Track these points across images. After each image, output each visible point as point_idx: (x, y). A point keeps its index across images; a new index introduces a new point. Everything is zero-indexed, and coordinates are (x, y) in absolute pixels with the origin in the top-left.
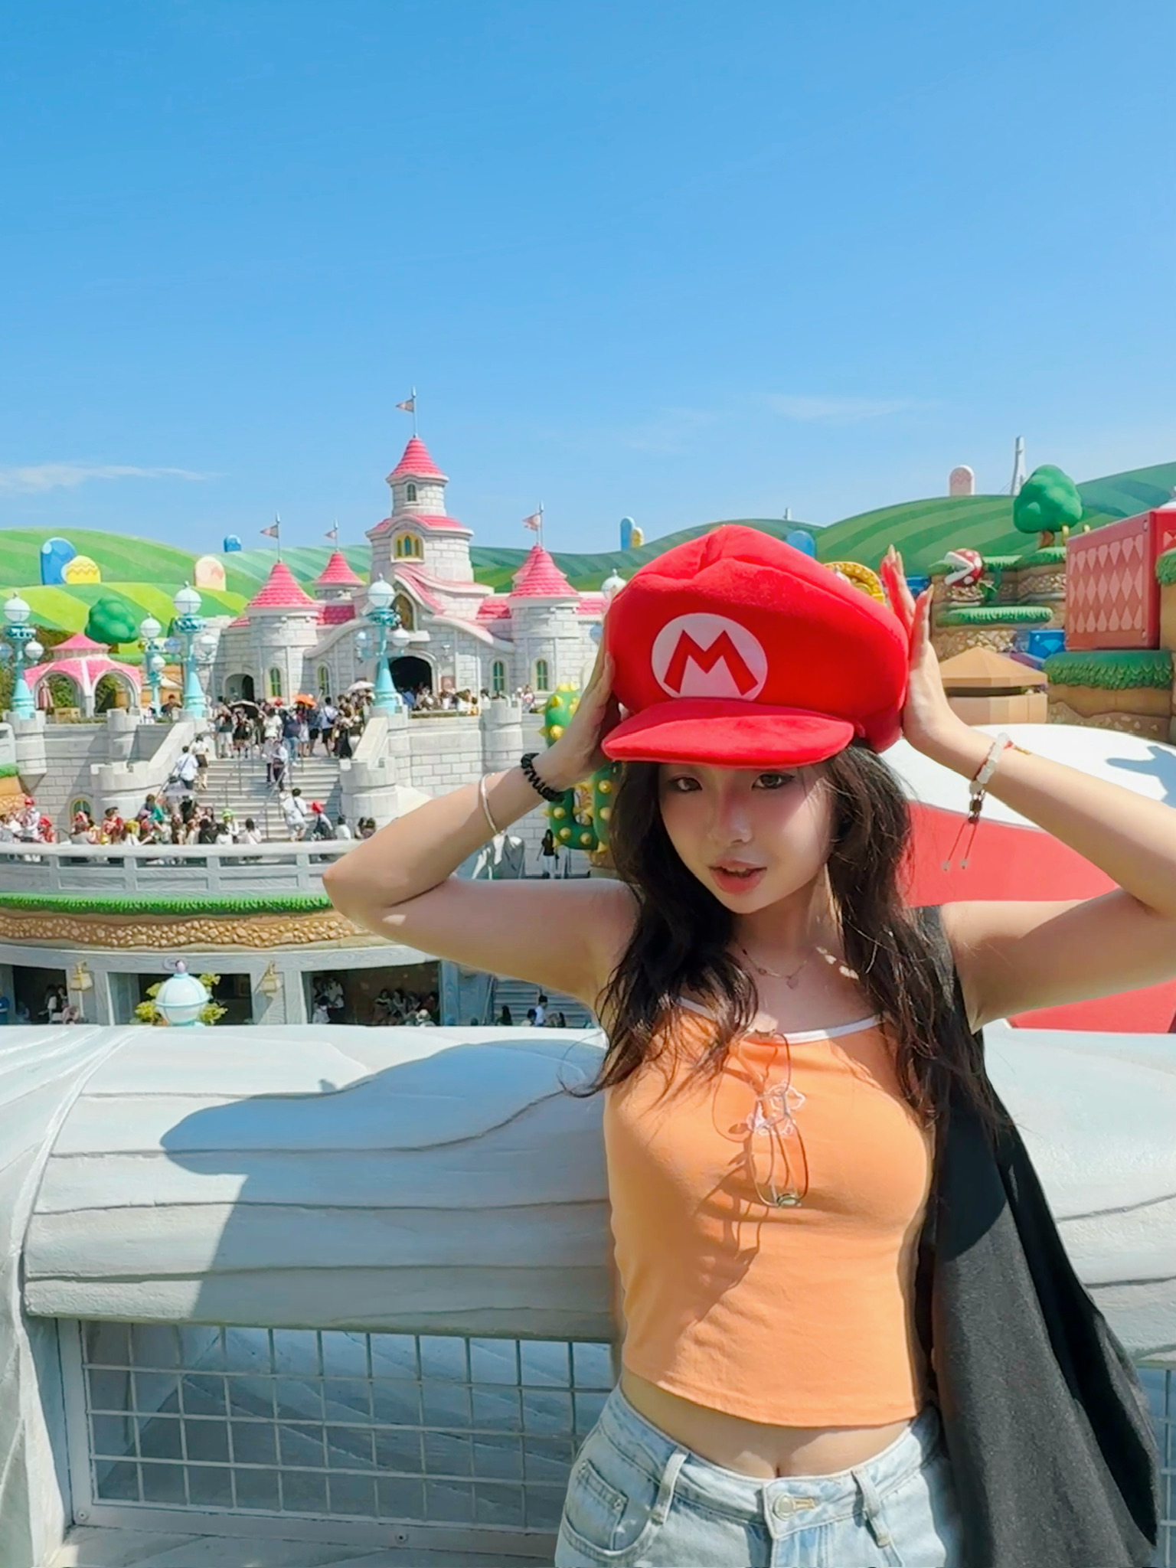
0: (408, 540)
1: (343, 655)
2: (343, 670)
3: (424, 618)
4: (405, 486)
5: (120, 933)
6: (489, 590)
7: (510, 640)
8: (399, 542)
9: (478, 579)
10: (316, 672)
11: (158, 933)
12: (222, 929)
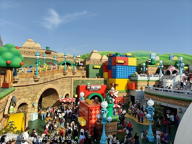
5: (161, 100)
11: (165, 100)
12: (173, 102)
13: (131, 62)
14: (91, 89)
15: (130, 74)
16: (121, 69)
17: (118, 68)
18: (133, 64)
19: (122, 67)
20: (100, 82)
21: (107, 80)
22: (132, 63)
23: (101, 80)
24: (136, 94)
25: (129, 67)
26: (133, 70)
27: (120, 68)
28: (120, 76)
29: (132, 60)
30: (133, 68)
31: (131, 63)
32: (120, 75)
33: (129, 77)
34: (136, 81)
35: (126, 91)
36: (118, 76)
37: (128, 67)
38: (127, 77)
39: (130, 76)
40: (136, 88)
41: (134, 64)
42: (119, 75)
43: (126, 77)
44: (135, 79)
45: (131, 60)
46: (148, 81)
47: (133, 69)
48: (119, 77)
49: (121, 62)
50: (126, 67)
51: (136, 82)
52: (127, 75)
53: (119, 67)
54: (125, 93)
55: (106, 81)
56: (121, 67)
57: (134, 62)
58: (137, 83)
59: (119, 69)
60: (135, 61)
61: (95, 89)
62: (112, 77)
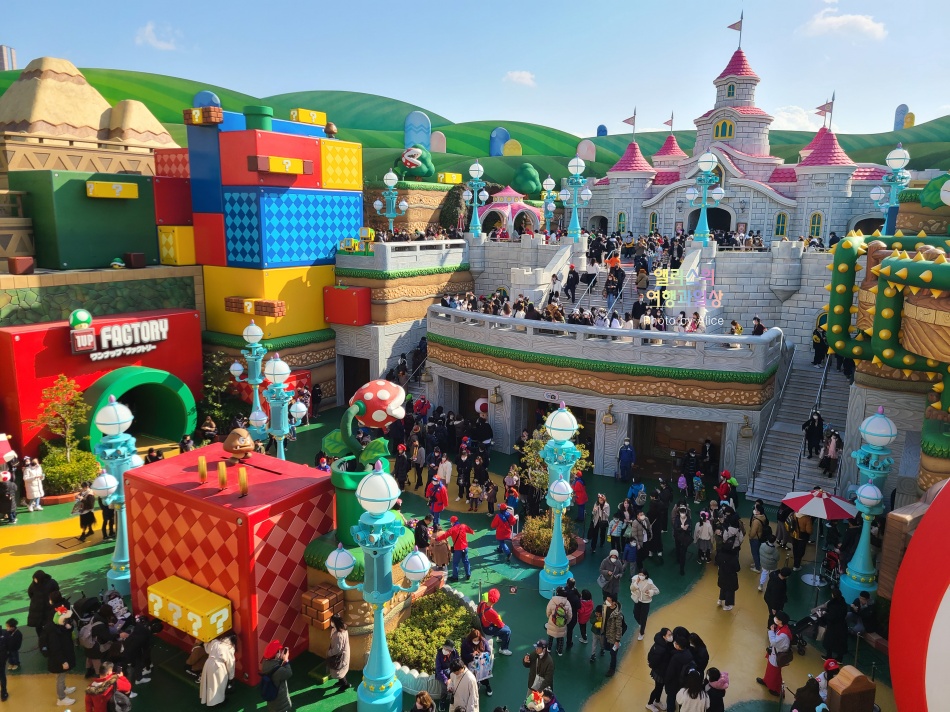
0: (724, 124)
1: (669, 205)
2: (668, 216)
3: (732, 181)
4: (727, 86)
5: (520, 373)
6: (780, 162)
7: (794, 198)
8: (718, 127)
9: (773, 153)
10: (648, 216)
11: (542, 376)
12: (580, 379)
13: (334, 165)
15: (333, 238)
16: (284, 209)
17: (269, 202)
18: (347, 182)
19: (293, 198)
20: (148, 292)
21: (197, 279)
24: (375, 348)
27: (279, 203)
29: (342, 154)
31: (335, 176)
32: (285, 247)
34: (375, 279)
38: (321, 257)
40: (374, 313)
41: (351, 177)
45: (334, 153)
47: (345, 210)
49: (289, 171)
50: (311, 198)
51: (373, 283)
52: (321, 245)
55: (191, 285)
57: (350, 166)
58: (381, 288)
59: (274, 209)
60: (355, 161)
61: (133, 345)
62: (231, 258)
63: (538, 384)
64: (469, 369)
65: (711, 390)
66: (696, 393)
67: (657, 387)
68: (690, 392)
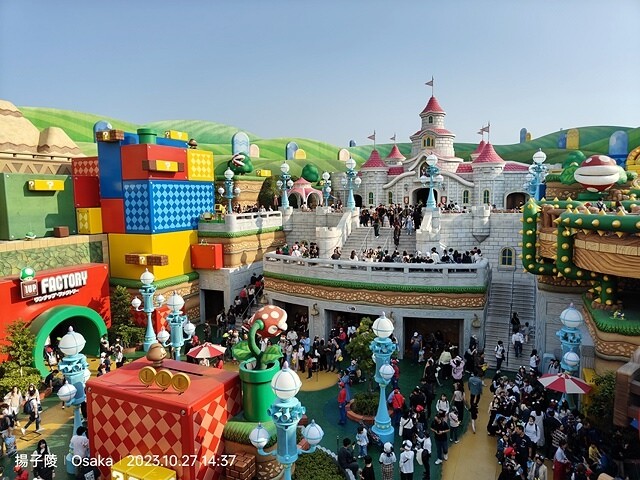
0: (429, 139)
1: (399, 187)
2: (399, 194)
4: (428, 117)
5: (330, 294)
6: (462, 160)
7: (472, 181)
8: (425, 140)
9: (456, 156)
10: (387, 194)
11: (345, 296)
12: (370, 296)
13: (196, 165)
14: (44, 291)
15: (197, 213)
16: (165, 194)
17: (156, 190)
18: (204, 176)
19: (171, 186)
20: (71, 253)
21: (104, 243)
22: (199, 169)
23: (76, 246)
24: (227, 283)
25: (193, 187)
26: (206, 198)
27: (162, 190)
28: (163, 223)
29: (201, 158)
30: (205, 190)
31: (197, 173)
32: (166, 219)
33: (194, 224)
34: (225, 238)
35: (187, 277)
36: (158, 224)
37: (188, 187)
38: (189, 224)
39: (197, 220)
40: (226, 261)
41: (207, 173)
42: (160, 219)
43: (184, 225)
44: (218, 228)
45: (196, 158)
46: (259, 233)
47: (203, 194)
48: (160, 227)
49: (168, 169)
50: (182, 187)
51: (224, 240)
52: (189, 217)
53: (159, 186)
54: (187, 284)
55: (100, 247)
56: (165, 186)
57: (206, 166)
58: (230, 243)
59: (159, 194)
60: (209, 163)
61: (63, 290)
62: (129, 227)
63: (342, 300)
64: (295, 294)
65: (453, 299)
66: (444, 301)
67: (420, 298)
68: (441, 301)
